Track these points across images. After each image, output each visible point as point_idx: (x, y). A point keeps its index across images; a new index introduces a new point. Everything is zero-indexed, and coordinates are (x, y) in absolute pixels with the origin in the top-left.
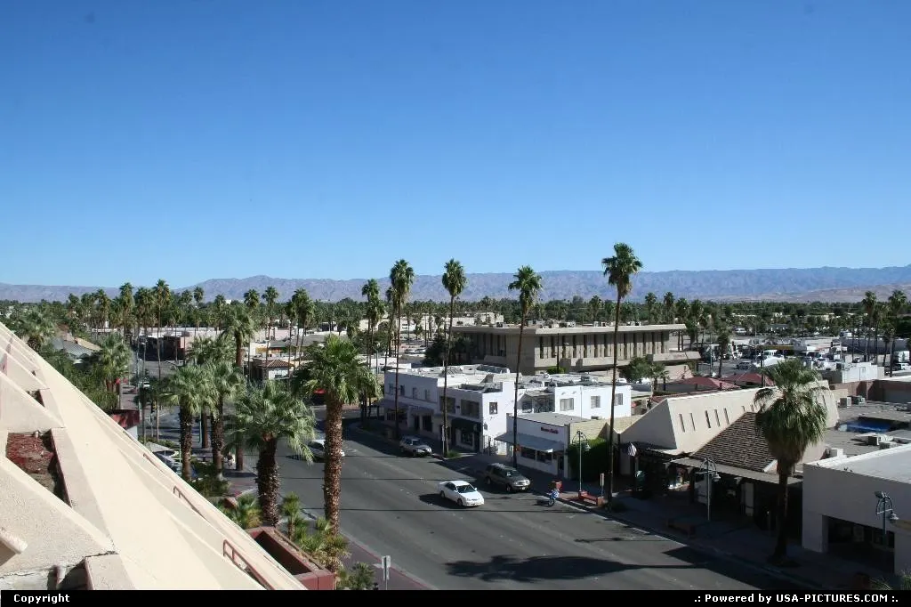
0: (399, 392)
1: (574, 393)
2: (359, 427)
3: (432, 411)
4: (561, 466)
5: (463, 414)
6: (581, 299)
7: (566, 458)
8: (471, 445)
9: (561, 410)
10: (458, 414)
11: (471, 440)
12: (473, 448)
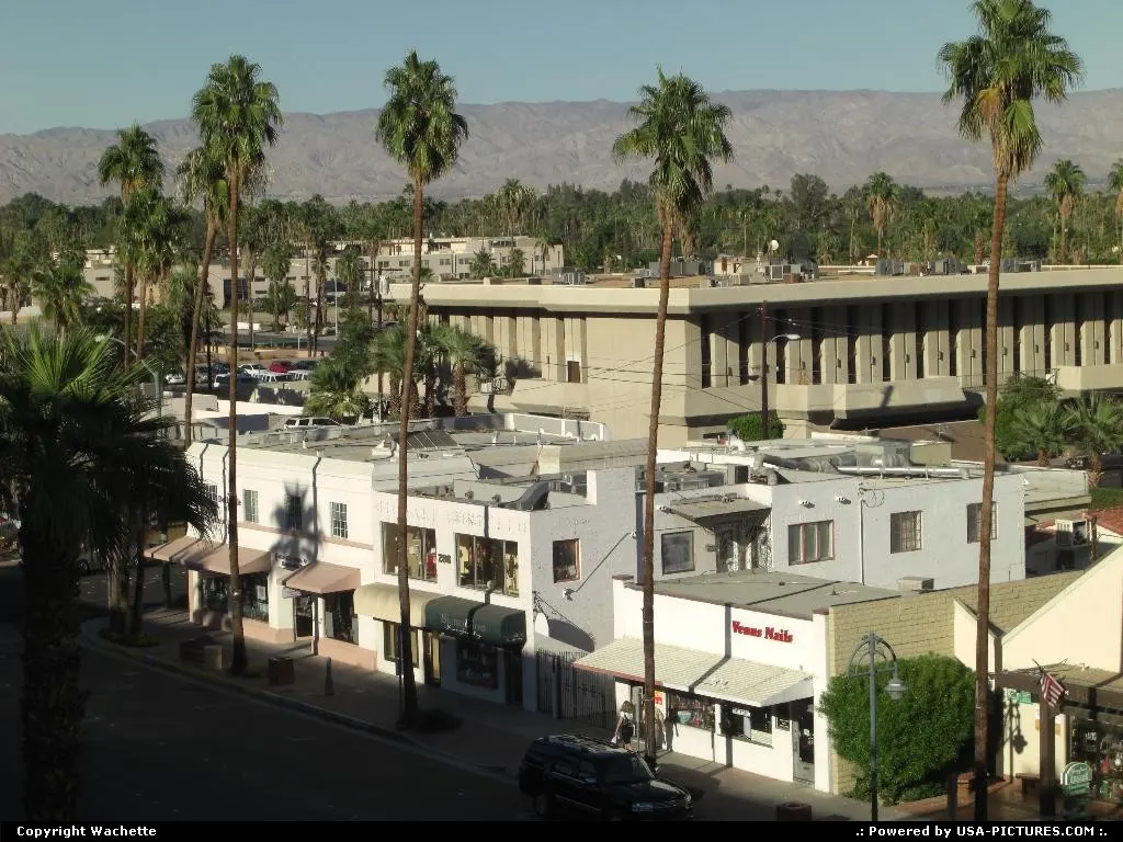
0: (240, 510)
1: (847, 502)
2: (103, 634)
3: (356, 573)
4: (805, 752)
5: (466, 581)
6: (820, 186)
7: (821, 723)
8: (495, 687)
9: (792, 560)
10: (446, 583)
11: (493, 670)
12: (499, 696)
